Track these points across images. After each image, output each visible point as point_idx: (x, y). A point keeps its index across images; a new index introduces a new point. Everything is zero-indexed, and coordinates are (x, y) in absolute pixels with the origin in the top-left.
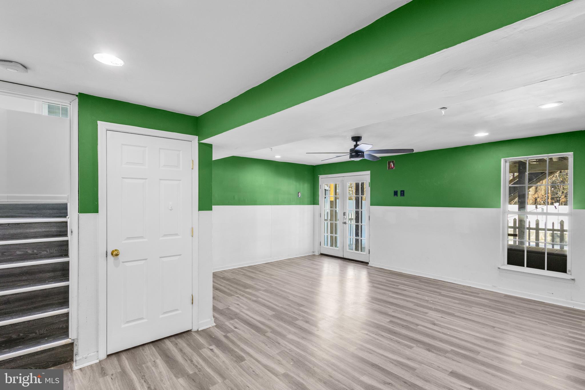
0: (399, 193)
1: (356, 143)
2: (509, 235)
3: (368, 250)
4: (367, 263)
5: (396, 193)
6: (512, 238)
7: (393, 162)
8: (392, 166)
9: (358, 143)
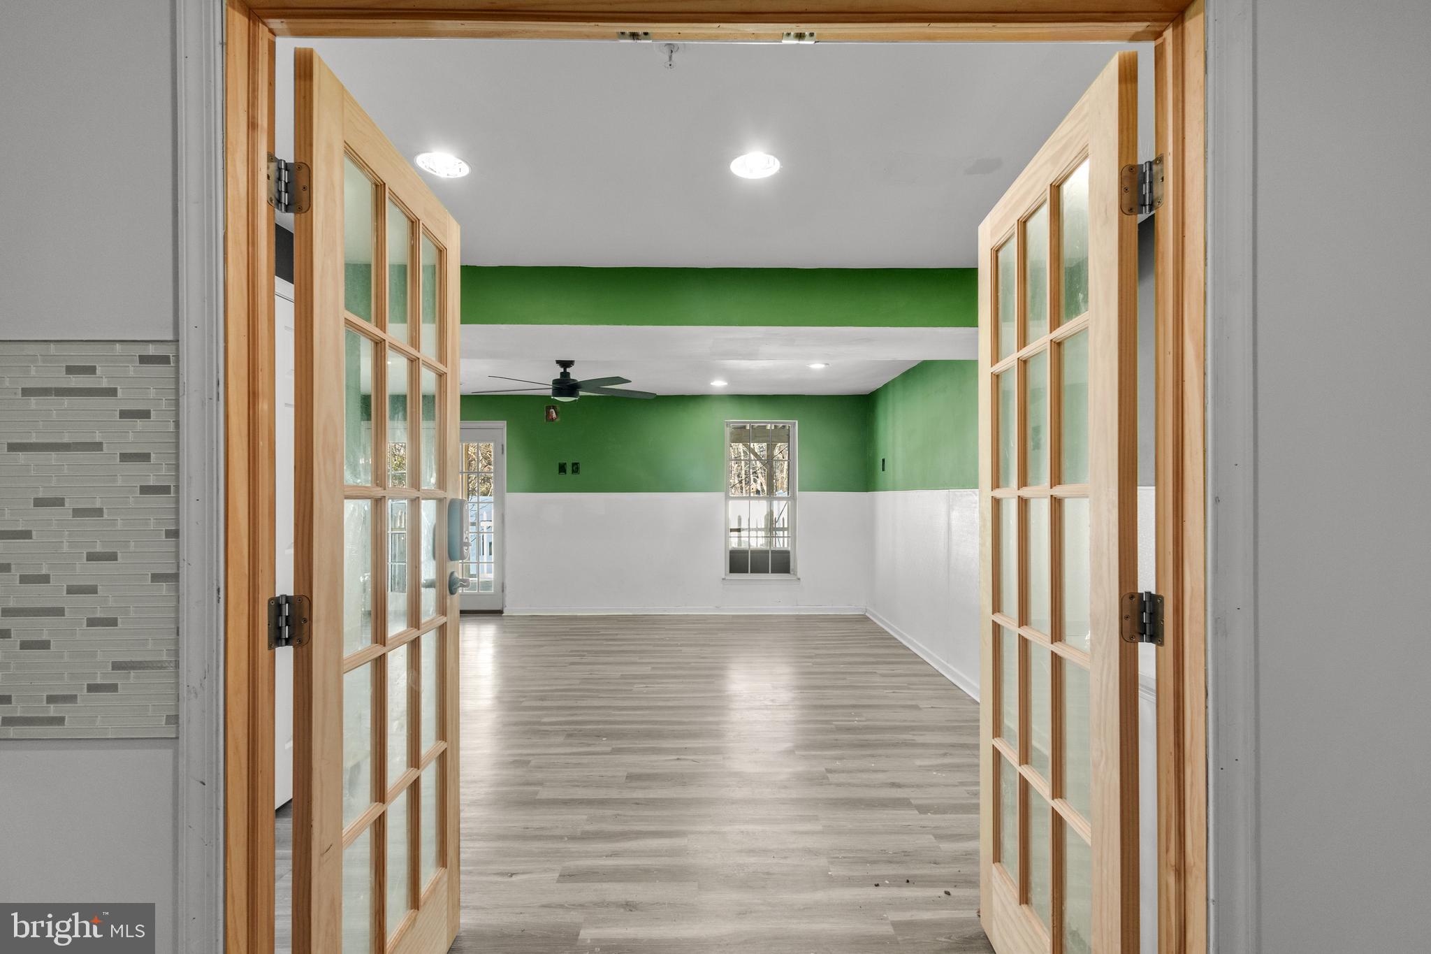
0: (569, 469)
1: (565, 370)
2: (732, 530)
3: (501, 585)
4: (500, 612)
5: (562, 469)
6: (736, 534)
7: (554, 408)
8: (554, 415)
9: (568, 370)
